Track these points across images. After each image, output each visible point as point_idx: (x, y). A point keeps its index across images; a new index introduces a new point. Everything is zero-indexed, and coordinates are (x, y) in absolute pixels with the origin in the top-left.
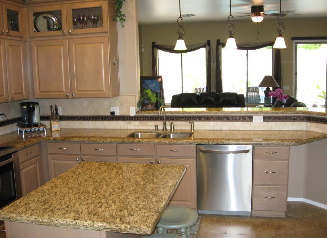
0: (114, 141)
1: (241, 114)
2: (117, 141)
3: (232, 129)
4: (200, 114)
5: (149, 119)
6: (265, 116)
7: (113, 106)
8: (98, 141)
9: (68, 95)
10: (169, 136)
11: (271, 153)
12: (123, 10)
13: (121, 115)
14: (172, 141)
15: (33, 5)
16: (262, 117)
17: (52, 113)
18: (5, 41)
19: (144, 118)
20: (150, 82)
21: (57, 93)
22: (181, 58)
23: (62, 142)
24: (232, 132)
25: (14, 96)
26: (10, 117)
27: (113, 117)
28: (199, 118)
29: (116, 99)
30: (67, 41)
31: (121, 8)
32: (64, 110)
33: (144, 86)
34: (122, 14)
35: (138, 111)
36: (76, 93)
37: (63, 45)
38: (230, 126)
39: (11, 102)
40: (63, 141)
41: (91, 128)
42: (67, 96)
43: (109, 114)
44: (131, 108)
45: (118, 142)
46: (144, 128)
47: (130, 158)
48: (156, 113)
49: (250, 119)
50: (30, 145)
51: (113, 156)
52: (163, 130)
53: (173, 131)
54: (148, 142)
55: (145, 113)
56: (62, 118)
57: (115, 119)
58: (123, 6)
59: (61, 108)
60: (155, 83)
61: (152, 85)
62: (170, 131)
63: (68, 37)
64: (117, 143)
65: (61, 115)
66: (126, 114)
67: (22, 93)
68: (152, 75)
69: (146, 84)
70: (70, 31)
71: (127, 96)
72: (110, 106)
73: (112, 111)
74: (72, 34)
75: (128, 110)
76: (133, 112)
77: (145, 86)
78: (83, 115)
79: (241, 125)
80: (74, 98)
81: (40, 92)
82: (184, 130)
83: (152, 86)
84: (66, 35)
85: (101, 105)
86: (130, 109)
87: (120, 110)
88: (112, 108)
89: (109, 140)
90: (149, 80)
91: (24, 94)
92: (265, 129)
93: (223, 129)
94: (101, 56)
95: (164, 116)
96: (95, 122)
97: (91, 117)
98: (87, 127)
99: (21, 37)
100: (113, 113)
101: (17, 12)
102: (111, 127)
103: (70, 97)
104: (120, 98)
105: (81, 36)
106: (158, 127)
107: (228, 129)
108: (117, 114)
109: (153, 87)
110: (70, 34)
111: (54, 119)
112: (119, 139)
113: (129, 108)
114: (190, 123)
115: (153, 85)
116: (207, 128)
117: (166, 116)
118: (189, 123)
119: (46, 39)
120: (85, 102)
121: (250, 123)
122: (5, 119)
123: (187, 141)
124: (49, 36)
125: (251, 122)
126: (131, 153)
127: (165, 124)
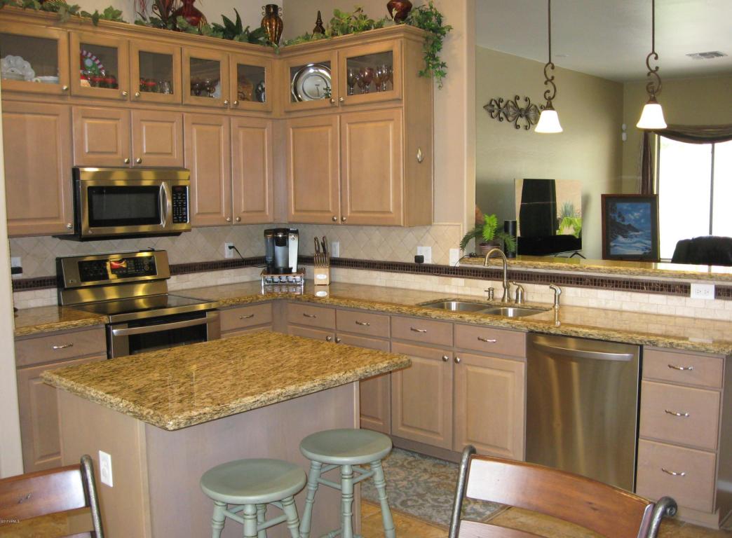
0: (384, 309)
1: (663, 276)
2: (390, 310)
3: (644, 309)
4: (578, 270)
5: (482, 276)
6: (719, 286)
7: (422, 246)
8: (361, 307)
9: (335, 218)
10: (506, 313)
11: (682, 368)
12: (442, 56)
13: (433, 263)
14: (482, 319)
15: (291, 54)
16: (711, 289)
17: (318, 252)
18: (232, 119)
19: (474, 272)
20: (630, 208)
21: (319, 214)
22: (711, 155)
23: (308, 303)
24: (644, 317)
25: (245, 215)
26: (247, 254)
27: (419, 266)
28: (578, 279)
29: (428, 231)
30: (338, 117)
31: (439, 50)
32: (342, 248)
33: (614, 217)
34: (441, 63)
35: (463, 258)
36: (349, 214)
37: (331, 125)
38: (640, 303)
39: (235, 225)
40: (309, 301)
41: (384, 285)
42: (334, 220)
43: (412, 261)
44: (451, 250)
45: (391, 312)
46: (473, 293)
47: (410, 346)
48: (494, 263)
49: (684, 290)
50: (249, 301)
51: (385, 339)
52: (503, 299)
53: (520, 302)
54: (439, 317)
55: (475, 263)
56: (336, 263)
57: (425, 271)
58: (443, 46)
59: (338, 243)
60: (641, 211)
61: (632, 215)
62: (500, 301)
63: (340, 110)
64: (391, 315)
65: (338, 256)
66: (442, 262)
67: (263, 211)
68: (640, 193)
69: (619, 213)
70: (342, 99)
71: (446, 225)
72: (417, 245)
73: (419, 254)
74: (346, 105)
75: (447, 254)
76: (454, 258)
77: (616, 216)
78: (372, 259)
79: (665, 303)
80: (346, 225)
81: (296, 211)
82: (545, 303)
83: (632, 217)
84: (336, 107)
85: (402, 241)
86: (449, 253)
87: (433, 252)
88: (419, 248)
89: (377, 306)
90: (628, 204)
91: (267, 214)
92: (719, 316)
93: (625, 307)
94: (389, 145)
95: (504, 270)
96: (390, 273)
97: (385, 265)
98: (377, 283)
99: (268, 112)
100: (419, 259)
101: (262, 69)
102: (417, 287)
103: (340, 223)
104: (433, 229)
105: (360, 108)
106: (493, 293)
107: (636, 309)
108: (428, 261)
109: (636, 220)
110: (343, 104)
111: (321, 264)
112: (394, 307)
113: (448, 251)
114: (551, 290)
115: (636, 214)
116: (593, 303)
117: (507, 271)
118: (551, 288)
119: (313, 113)
120: (377, 235)
121: (683, 299)
122: (237, 257)
123: (508, 323)
124: (312, 110)
125: (687, 299)
126: (412, 336)
127: (506, 288)
